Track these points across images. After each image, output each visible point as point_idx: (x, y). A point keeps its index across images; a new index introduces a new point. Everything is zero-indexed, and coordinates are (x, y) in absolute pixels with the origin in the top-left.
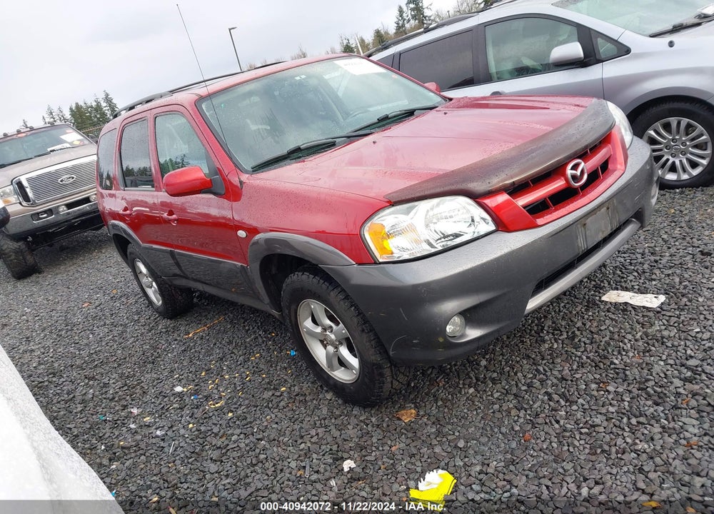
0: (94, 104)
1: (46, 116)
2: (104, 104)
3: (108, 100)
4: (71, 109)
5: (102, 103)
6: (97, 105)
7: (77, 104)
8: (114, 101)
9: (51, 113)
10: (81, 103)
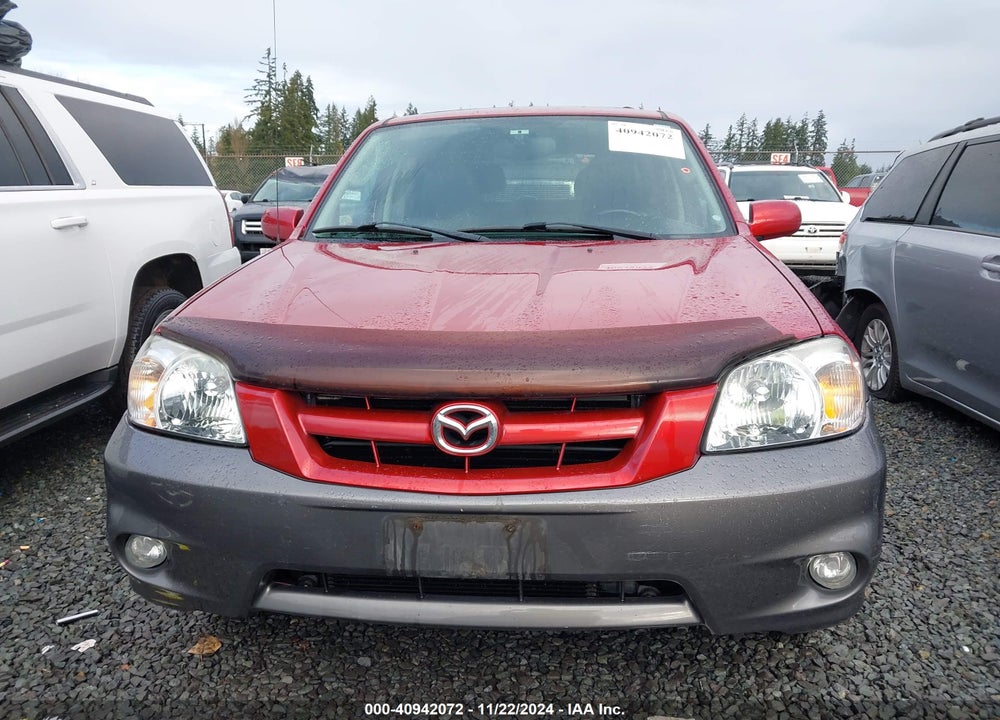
0: (799, 125)
1: (735, 126)
2: (811, 128)
3: (820, 123)
4: (768, 124)
5: (810, 125)
6: (803, 127)
7: (779, 120)
8: (826, 127)
9: (742, 124)
10: (784, 121)
